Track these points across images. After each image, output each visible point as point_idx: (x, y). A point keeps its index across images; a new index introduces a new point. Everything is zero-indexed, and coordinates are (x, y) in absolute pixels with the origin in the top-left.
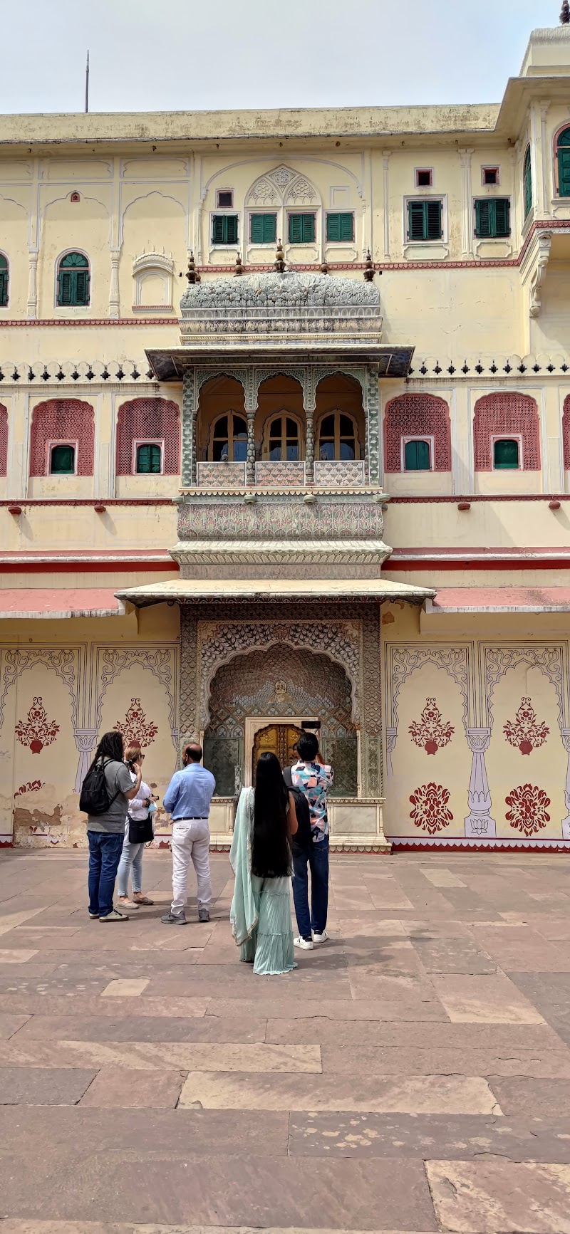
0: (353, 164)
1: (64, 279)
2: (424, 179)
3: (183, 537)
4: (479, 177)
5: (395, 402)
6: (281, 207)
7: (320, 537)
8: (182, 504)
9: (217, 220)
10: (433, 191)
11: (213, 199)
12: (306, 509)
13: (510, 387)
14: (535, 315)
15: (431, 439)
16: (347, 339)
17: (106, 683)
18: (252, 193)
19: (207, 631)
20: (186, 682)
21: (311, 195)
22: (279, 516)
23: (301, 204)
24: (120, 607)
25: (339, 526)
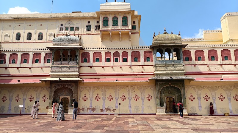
0: (79, 20)
1: (39, 36)
2: (89, 22)
3: (51, 72)
4: (96, 22)
5: (83, 53)
6: (69, 26)
7: (70, 72)
8: (52, 68)
9: (61, 28)
10: (90, 24)
11: (60, 25)
12: (68, 68)
13: (98, 51)
14: (102, 41)
15: (87, 58)
16: (75, 45)
17: (41, 92)
18: (65, 24)
19: (54, 85)
20: (51, 92)
21: (73, 25)
22: (64, 69)
23: (72, 26)
24: (41, 82)
25: (72, 70)
